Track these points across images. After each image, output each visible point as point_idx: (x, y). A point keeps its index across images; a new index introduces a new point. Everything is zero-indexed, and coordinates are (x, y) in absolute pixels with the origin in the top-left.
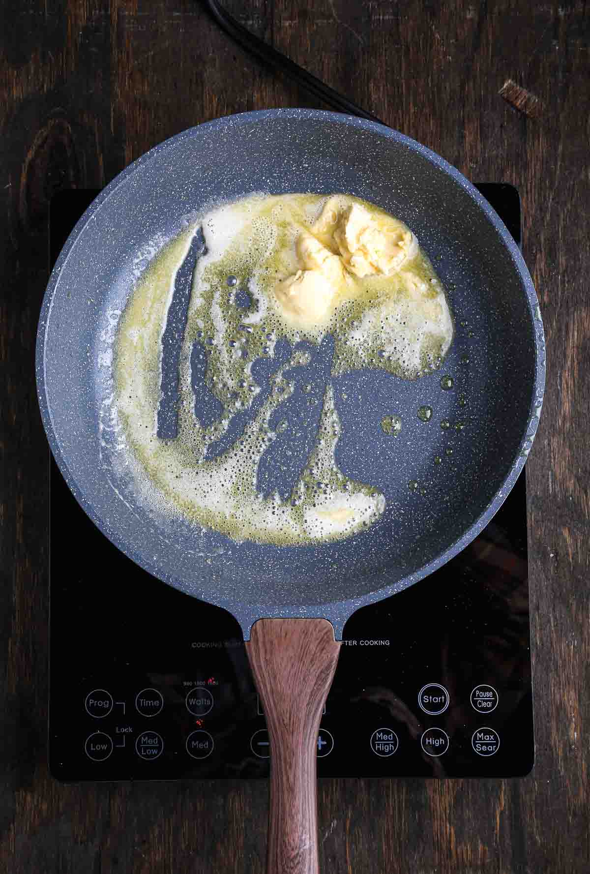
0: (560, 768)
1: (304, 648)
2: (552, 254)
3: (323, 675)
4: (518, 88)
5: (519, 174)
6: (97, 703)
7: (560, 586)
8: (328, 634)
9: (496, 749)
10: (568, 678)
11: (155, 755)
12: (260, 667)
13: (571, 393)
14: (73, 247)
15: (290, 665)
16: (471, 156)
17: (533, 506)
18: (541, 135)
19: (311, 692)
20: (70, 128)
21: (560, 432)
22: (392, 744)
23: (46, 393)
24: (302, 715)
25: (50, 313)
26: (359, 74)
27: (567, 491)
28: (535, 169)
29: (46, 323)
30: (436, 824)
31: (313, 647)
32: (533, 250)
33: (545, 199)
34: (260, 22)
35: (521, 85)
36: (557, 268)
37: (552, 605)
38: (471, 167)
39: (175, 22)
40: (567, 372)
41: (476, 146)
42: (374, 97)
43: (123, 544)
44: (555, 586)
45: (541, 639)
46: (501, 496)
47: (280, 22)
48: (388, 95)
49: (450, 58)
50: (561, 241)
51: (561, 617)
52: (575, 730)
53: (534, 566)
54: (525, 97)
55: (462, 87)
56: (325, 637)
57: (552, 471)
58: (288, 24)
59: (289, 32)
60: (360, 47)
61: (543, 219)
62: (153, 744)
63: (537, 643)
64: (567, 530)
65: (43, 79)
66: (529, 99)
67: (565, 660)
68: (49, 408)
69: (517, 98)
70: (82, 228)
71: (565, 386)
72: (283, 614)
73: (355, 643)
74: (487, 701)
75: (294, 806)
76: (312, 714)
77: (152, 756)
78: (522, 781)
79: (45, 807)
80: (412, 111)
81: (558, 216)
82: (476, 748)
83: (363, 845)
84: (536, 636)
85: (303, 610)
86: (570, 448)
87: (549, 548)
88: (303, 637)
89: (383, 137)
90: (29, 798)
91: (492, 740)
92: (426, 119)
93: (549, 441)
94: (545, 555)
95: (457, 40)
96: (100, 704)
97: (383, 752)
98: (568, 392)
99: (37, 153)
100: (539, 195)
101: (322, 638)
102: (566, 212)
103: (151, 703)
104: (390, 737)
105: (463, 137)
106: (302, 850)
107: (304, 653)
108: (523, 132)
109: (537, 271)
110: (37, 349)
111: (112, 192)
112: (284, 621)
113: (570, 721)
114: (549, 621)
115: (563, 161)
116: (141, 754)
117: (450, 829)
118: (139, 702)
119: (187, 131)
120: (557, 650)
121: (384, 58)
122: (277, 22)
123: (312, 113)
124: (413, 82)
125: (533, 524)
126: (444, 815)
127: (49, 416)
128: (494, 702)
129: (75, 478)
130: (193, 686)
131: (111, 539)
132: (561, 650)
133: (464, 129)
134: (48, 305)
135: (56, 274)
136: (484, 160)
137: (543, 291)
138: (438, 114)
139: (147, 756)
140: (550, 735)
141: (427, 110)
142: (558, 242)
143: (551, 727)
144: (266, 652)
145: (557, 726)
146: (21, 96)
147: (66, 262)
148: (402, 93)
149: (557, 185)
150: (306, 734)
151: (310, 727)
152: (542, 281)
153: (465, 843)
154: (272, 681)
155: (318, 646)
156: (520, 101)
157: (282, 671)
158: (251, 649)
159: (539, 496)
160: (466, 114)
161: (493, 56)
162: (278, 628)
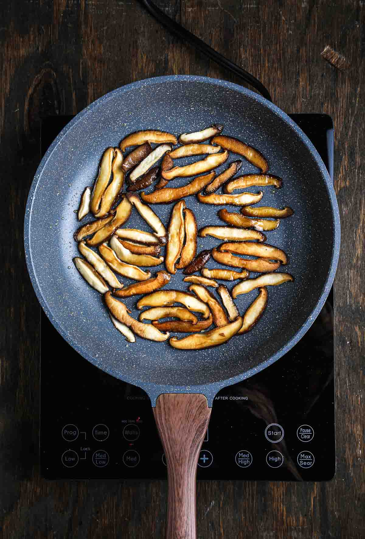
0: (350, 472)
1: (189, 412)
2: (352, 156)
3: (201, 429)
4: (333, 51)
5: (332, 106)
6: (69, 433)
7: (352, 361)
8: (204, 403)
9: (312, 464)
10: (356, 417)
11: (104, 464)
12: (162, 424)
13: (362, 242)
14: (47, 162)
15: (180, 422)
16: (303, 94)
17: (337, 312)
18: (346, 81)
19: (193, 440)
20: (55, 74)
21: (355, 267)
22: (248, 460)
23: (31, 253)
24: (188, 453)
25: (33, 203)
26: (234, 42)
27: (358, 303)
28: (342, 103)
29: (30, 209)
30: (275, 504)
31: (194, 411)
32: (340, 154)
33: (348, 122)
34: (173, 9)
35: (335, 50)
36: (355, 164)
37: (348, 373)
39: (121, 8)
40: (360, 229)
41: (306, 87)
42: (243, 56)
43: (78, 347)
44: (350, 361)
45: (341, 394)
46: (312, 319)
47: (186, 9)
48: (252, 56)
49: (291, 32)
50: (358, 148)
51: (353, 381)
52: (360, 449)
53: (337, 349)
54: (337, 57)
55: (298, 51)
56: (202, 405)
57: (349, 291)
58: (190, 10)
59: (191, 15)
60: (235, 25)
61: (346, 134)
62: (103, 458)
63: (338, 396)
64: (358, 326)
65: (39, 44)
66: (340, 59)
67: (355, 406)
68: (32, 262)
69: (332, 58)
70: (53, 150)
71: (358, 238)
72: (176, 391)
73: (227, 398)
74: (307, 435)
75: (182, 511)
76: (194, 452)
77: (102, 465)
78: (327, 484)
79: (38, 490)
80: (267, 65)
81: (356, 132)
82: (300, 463)
83: (230, 516)
84: (337, 392)
85: (188, 388)
86: (361, 276)
87: (346, 338)
88: (188, 405)
89: (241, 93)
90: (29, 485)
91: (310, 459)
92: (275, 71)
93: (348, 272)
94: (344, 342)
95: (295, 21)
96: (71, 433)
97: (243, 465)
98: (360, 242)
99: (35, 89)
100: (345, 119)
101: (200, 407)
102: (361, 130)
103: (102, 433)
104: (247, 456)
105: (298, 82)
107: (189, 415)
108: (336, 80)
109: (342, 167)
110: (25, 226)
111: (71, 128)
112: (177, 395)
113: (357, 443)
114: (346, 383)
115: (360, 98)
116: (95, 464)
117: (283, 508)
118: (94, 432)
120: (350, 400)
121: (249, 31)
122: (184, 8)
124: (267, 47)
125: (337, 323)
126: (279, 500)
127: (32, 268)
128: (311, 436)
129: (48, 306)
130: (128, 423)
131: (71, 344)
132: (352, 401)
133: (299, 77)
134: (32, 198)
135: (36, 179)
136: (311, 97)
137: (346, 179)
138: (283, 67)
139: (99, 465)
140: (345, 452)
141: (276, 65)
142: (356, 148)
143: (346, 448)
144: (165, 414)
145: (349, 446)
146: (25, 54)
147: (42, 171)
148: (261, 54)
149: (356, 112)
150: (190, 466)
151: (192, 461)
152: (346, 173)
153: (292, 516)
154: (169, 432)
155: (197, 411)
156: (334, 60)
157: (175, 426)
158: (156, 413)
159: (341, 306)
160: (301, 67)
161: (318, 31)
162: (173, 400)
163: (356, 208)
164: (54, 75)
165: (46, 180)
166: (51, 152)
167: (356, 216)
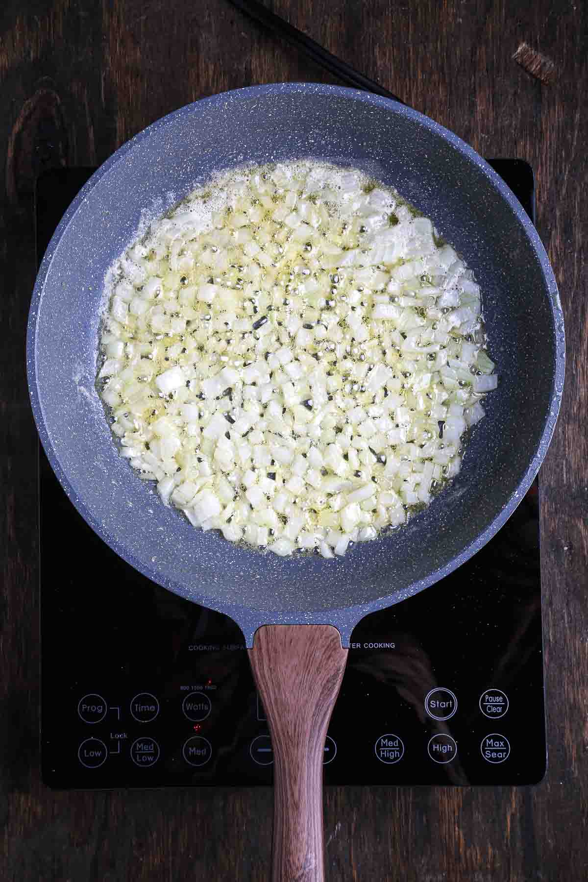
0: (573, 769)
1: (310, 657)
2: (567, 231)
3: (330, 685)
4: (533, 52)
5: (533, 145)
6: (90, 708)
7: (573, 581)
8: (335, 641)
9: (506, 755)
10: (582, 676)
11: (150, 762)
12: (263, 676)
13: (587, 377)
14: (64, 233)
15: (294, 674)
16: (483, 125)
17: (546, 497)
18: (557, 103)
19: (318, 703)
20: (58, 98)
21: (575, 419)
22: (397, 751)
23: (38, 388)
24: (308, 726)
25: (41, 303)
26: (364, 39)
27: (582, 481)
28: (551, 140)
29: (36, 314)
30: (445, 827)
31: (318, 654)
32: (547, 226)
33: (561, 172)
35: (536, 49)
36: (573, 244)
37: (566, 600)
38: (482, 138)
40: (583, 356)
41: (488, 115)
42: (379, 63)
43: (120, 547)
44: (569, 580)
45: (554, 637)
46: (517, 496)
48: (394, 61)
49: (461, 20)
50: (578, 216)
51: (575, 614)
53: (546, 560)
54: (540, 62)
55: (473, 53)
56: (332, 645)
57: (567, 460)
60: (365, 9)
61: (558, 192)
62: (149, 750)
63: (550, 641)
64: (582, 522)
65: (30, 46)
66: (545, 64)
67: (579, 658)
68: (41, 403)
69: (531, 63)
70: (75, 212)
71: (581, 369)
72: (287, 620)
73: (360, 645)
74: (497, 706)
75: (299, 824)
76: (318, 725)
77: (148, 762)
78: (534, 789)
79: (39, 809)
80: (420, 78)
81: (575, 189)
82: (485, 755)
83: (369, 848)
84: (548, 633)
85: (308, 616)
86: (586, 435)
87: (563, 541)
88: (308, 644)
89: (394, 113)
90: (22, 799)
91: (502, 747)
92: (435, 87)
94: (558, 548)
96: (94, 708)
97: (388, 759)
98: (584, 376)
99: (25, 126)
100: (555, 167)
101: (328, 647)
102: (583, 185)
103: (147, 708)
104: (396, 744)
105: (473, 105)
106: (307, 870)
107: (309, 662)
108: (538, 102)
109: (552, 249)
110: (28, 342)
112: (289, 628)
113: (584, 720)
114: (563, 618)
115: (580, 130)
116: (136, 760)
117: (459, 833)
118: (134, 707)
119: (185, 108)
120: (571, 648)
121: (389, 20)
123: (317, 88)
124: (421, 48)
125: (546, 516)
126: (453, 819)
127: (41, 413)
128: (504, 707)
129: (69, 478)
130: (191, 691)
131: (107, 541)
132: (575, 648)
133: (475, 97)
134: (39, 294)
135: (47, 261)
136: (496, 130)
137: (559, 270)
138: (447, 80)
139: (142, 763)
140: (563, 735)
141: (435, 77)
142: (574, 218)
143: (564, 728)
144: (269, 660)
145: (571, 726)
146: (7, 64)
147: (57, 249)
148: (409, 58)
149: (573, 156)
150: (312, 748)
151: (316, 738)
152: (558, 259)
153: (474, 846)
154: (276, 691)
155: (323, 654)
156: (534, 66)
157: (286, 679)
158: (254, 657)
159: (552, 486)
160: (478, 81)
161: (506, 18)
162: (282, 635)
163: (576, 319)
164: (56, 99)
165: (64, 263)
166: (72, 216)
167: (576, 332)
